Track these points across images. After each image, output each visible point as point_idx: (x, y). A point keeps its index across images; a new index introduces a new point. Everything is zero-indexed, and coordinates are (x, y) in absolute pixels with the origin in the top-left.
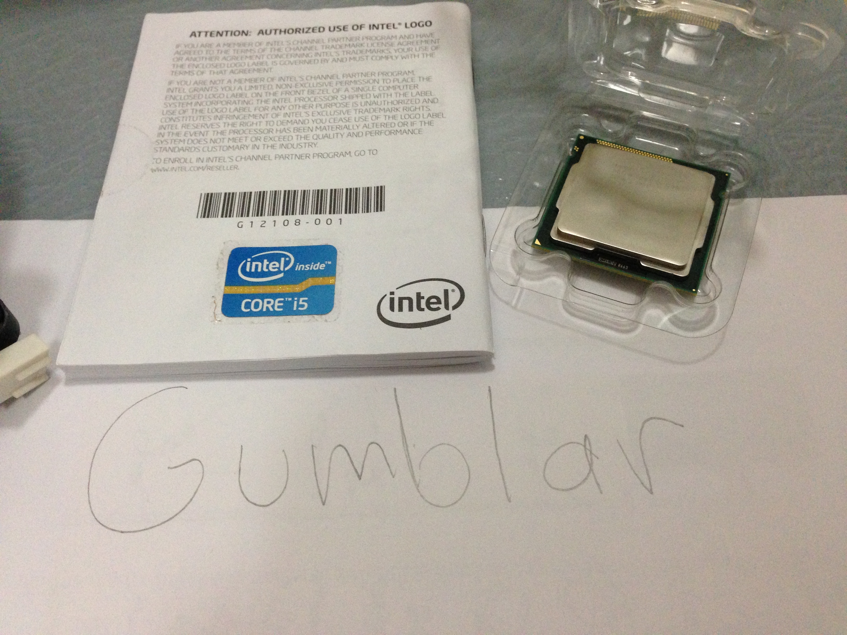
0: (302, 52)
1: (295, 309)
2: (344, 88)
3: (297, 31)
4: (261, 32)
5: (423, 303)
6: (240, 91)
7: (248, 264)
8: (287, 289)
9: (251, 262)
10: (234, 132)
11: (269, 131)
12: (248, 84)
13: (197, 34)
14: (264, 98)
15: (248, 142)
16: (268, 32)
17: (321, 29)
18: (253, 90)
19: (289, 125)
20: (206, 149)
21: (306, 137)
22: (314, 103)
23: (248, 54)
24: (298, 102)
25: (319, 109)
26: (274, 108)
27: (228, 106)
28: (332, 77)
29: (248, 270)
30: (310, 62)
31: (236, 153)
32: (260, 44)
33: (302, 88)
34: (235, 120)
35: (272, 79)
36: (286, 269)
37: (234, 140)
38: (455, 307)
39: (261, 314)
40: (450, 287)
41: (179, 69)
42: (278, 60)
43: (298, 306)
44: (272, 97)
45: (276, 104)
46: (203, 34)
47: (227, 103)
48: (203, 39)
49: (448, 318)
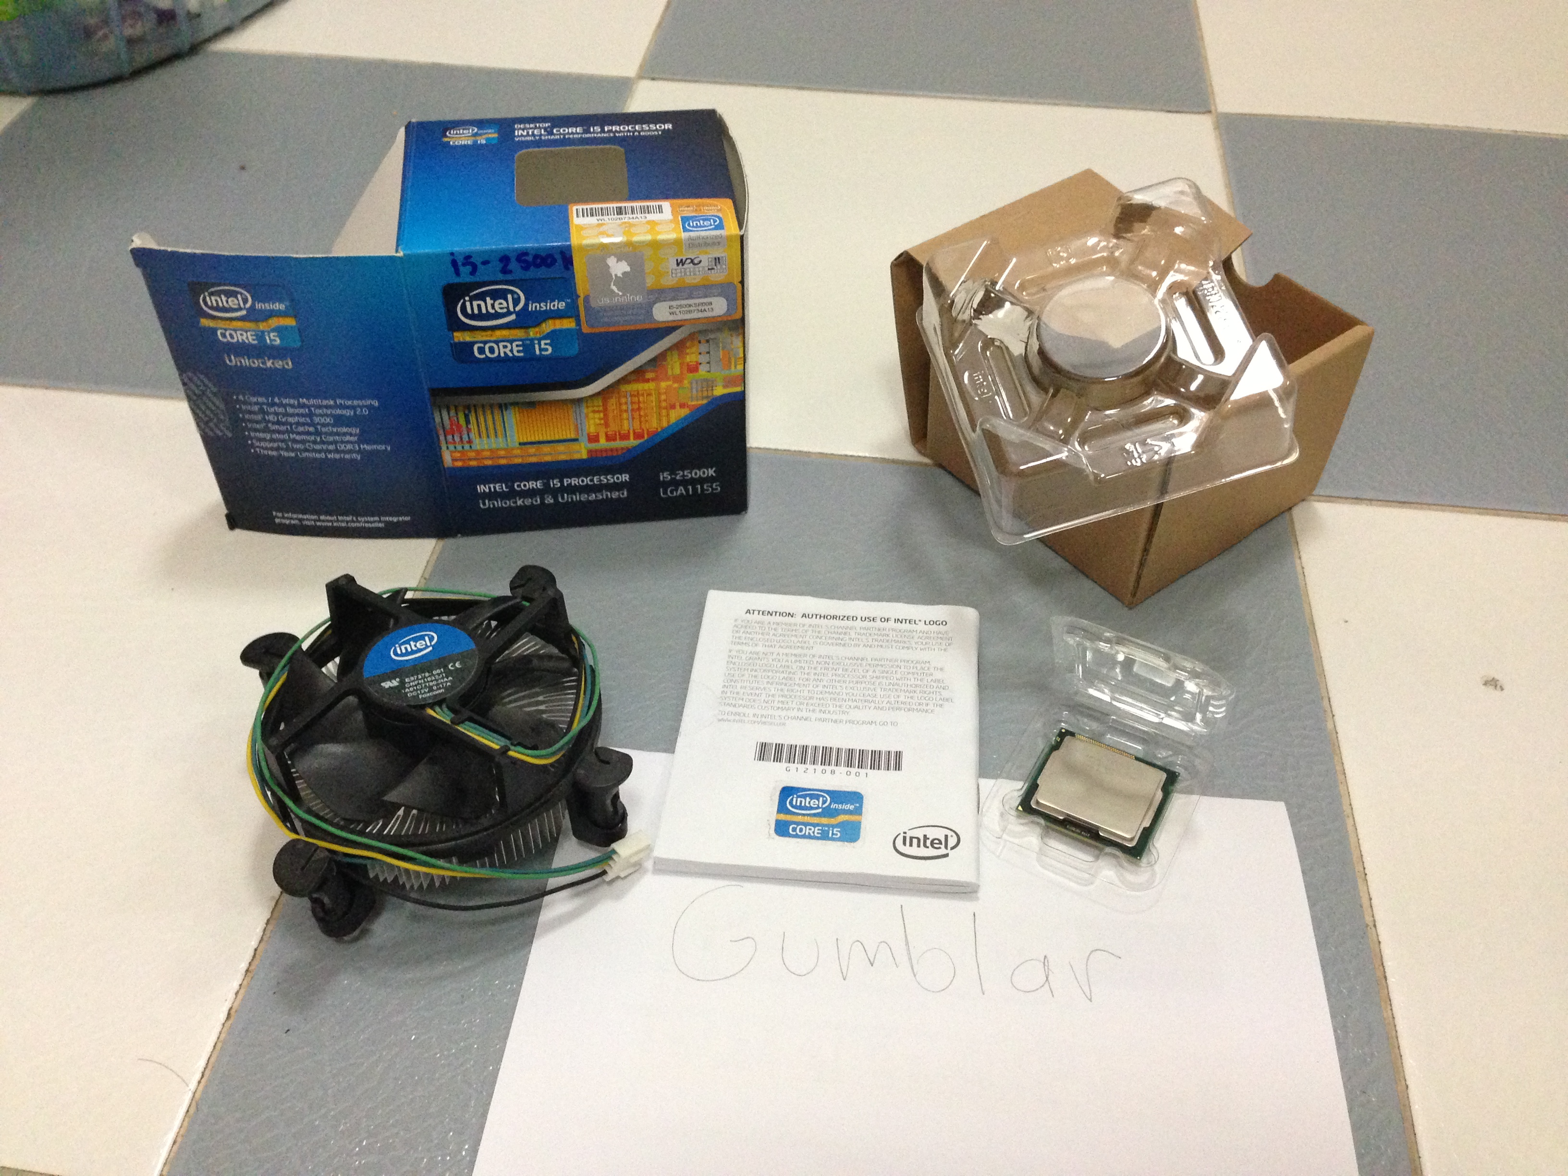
0: (838, 636)
1: (830, 835)
2: (872, 669)
3: (834, 617)
4: (804, 615)
5: (928, 843)
6: (787, 664)
7: (795, 799)
8: (824, 821)
9: (797, 798)
10: (782, 696)
11: (810, 698)
12: (793, 659)
13: (752, 612)
14: (806, 671)
15: (794, 705)
16: (810, 616)
17: (855, 618)
18: (798, 664)
19: (827, 695)
20: (760, 707)
21: (840, 706)
22: (848, 680)
23: (794, 633)
24: (834, 677)
25: (851, 685)
26: (814, 680)
27: (778, 675)
28: (862, 659)
29: (794, 803)
30: (844, 645)
31: (783, 713)
32: (804, 625)
33: (838, 666)
34: (783, 686)
35: (814, 656)
36: (824, 806)
37: (783, 702)
38: (952, 848)
39: (804, 837)
40: (949, 833)
41: (737, 640)
42: (818, 640)
43: (833, 834)
44: (813, 671)
45: (816, 677)
46: (756, 613)
47: (776, 672)
48: (756, 617)
49: (946, 855)
